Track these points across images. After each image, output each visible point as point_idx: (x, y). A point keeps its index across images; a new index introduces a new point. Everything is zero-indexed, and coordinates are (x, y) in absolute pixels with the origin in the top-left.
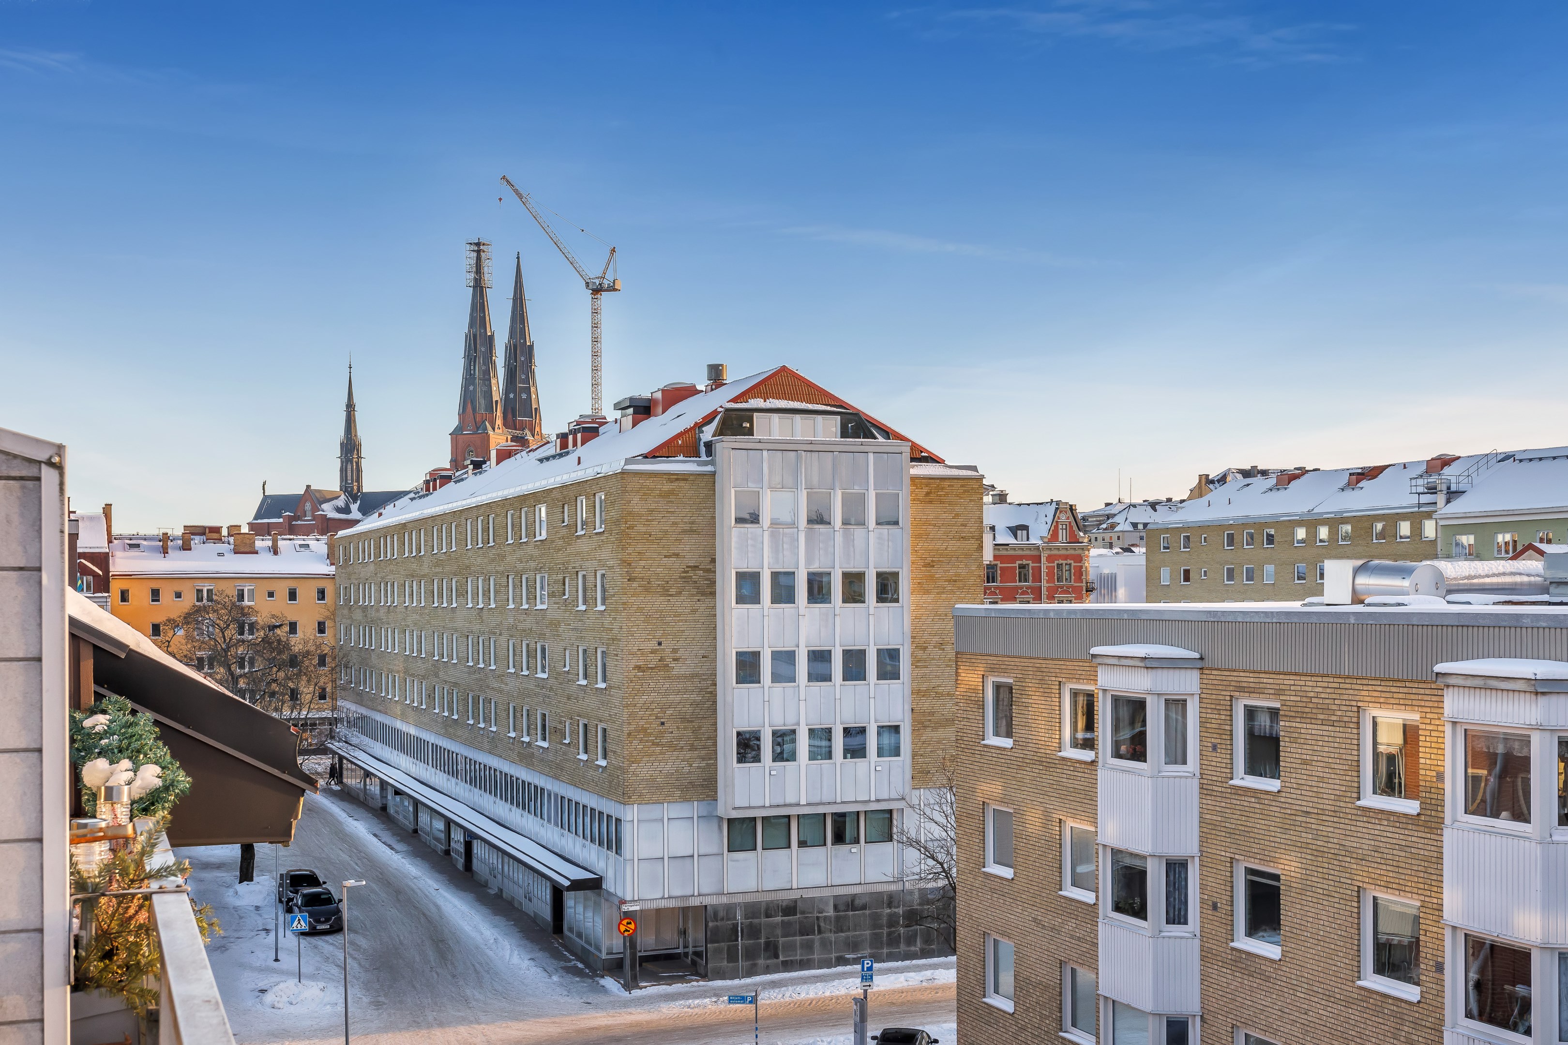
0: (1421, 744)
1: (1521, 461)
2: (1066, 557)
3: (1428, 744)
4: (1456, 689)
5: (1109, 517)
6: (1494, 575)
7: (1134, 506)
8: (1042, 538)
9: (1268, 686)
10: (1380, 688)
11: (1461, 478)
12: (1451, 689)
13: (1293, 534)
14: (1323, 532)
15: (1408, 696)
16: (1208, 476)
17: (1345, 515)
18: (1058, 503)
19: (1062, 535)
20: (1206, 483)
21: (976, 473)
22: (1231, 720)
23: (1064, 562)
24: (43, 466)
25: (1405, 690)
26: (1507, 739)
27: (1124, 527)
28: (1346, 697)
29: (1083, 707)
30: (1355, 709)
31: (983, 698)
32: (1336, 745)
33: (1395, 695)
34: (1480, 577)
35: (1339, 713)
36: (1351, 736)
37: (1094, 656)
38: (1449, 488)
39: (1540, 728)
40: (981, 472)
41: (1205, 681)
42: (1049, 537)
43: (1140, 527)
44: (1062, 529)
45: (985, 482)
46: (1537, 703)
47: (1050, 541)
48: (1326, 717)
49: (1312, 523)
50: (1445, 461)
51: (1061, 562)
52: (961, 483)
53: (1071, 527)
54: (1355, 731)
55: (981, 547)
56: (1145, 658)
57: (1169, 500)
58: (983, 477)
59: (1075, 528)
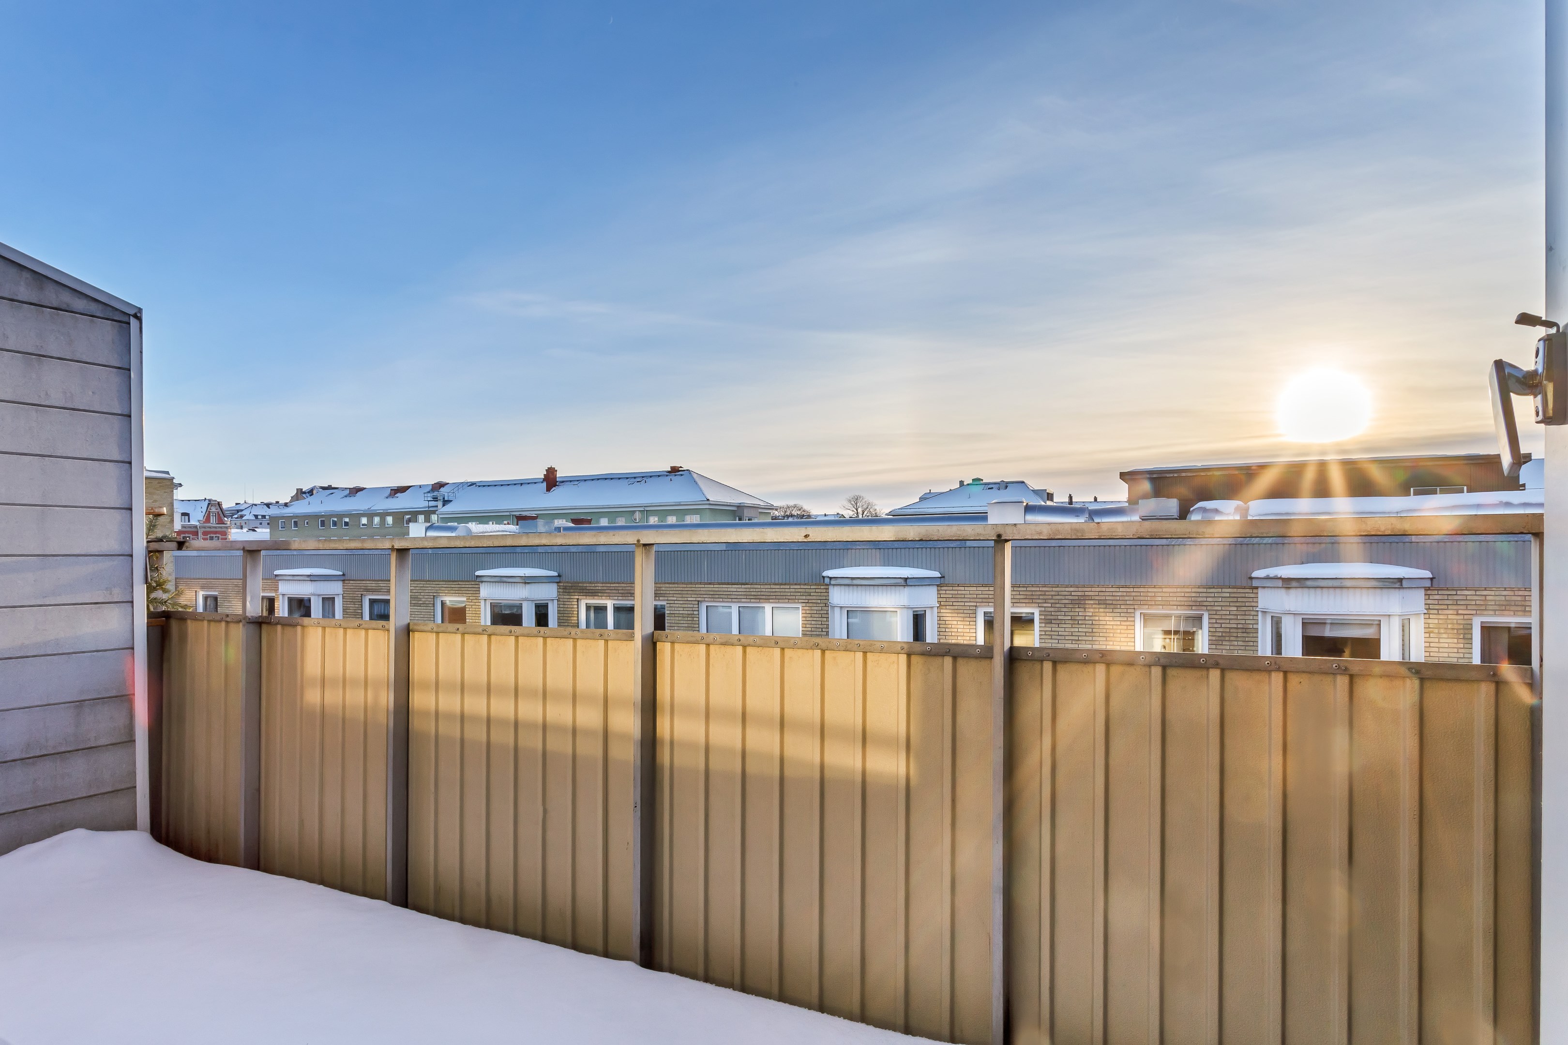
0: (467, 612)
1: (479, 486)
2: (216, 533)
3: (471, 612)
4: (486, 583)
5: (238, 511)
6: (494, 532)
7: (256, 505)
8: (199, 521)
9: (383, 588)
10: (445, 586)
11: (450, 494)
12: (483, 583)
13: (360, 521)
14: (377, 520)
15: (460, 589)
16: (302, 489)
17: (389, 511)
18: (210, 500)
19: (213, 520)
20: (300, 494)
21: (168, 476)
22: (362, 607)
23: (214, 535)
24: (131, 317)
25: (459, 586)
26: (511, 607)
27: (248, 516)
28: (427, 591)
29: (266, 606)
30: (432, 597)
31: (196, 604)
32: (422, 616)
33: (454, 589)
34: (488, 532)
35: (423, 600)
36: (430, 611)
37: (276, 576)
38: (444, 498)
39: (526, 600)
40: (172, 475)
41: (345, 587)
42: (204, 520)
43: (260, 517)
44: (213, 516)
45: (175, 481)
46: (525, 587)
47: (204, 523)
48: (416, 602)
49: (370, 515)
50: (440, 485)
51: (212, 535)
52: (157, 481)
53: (219, 515)
54: (432, 608)
55: (172, 521)
56: (310, 575)
57: (277, 502)
58: (173, 478)
59: (221, 515)
